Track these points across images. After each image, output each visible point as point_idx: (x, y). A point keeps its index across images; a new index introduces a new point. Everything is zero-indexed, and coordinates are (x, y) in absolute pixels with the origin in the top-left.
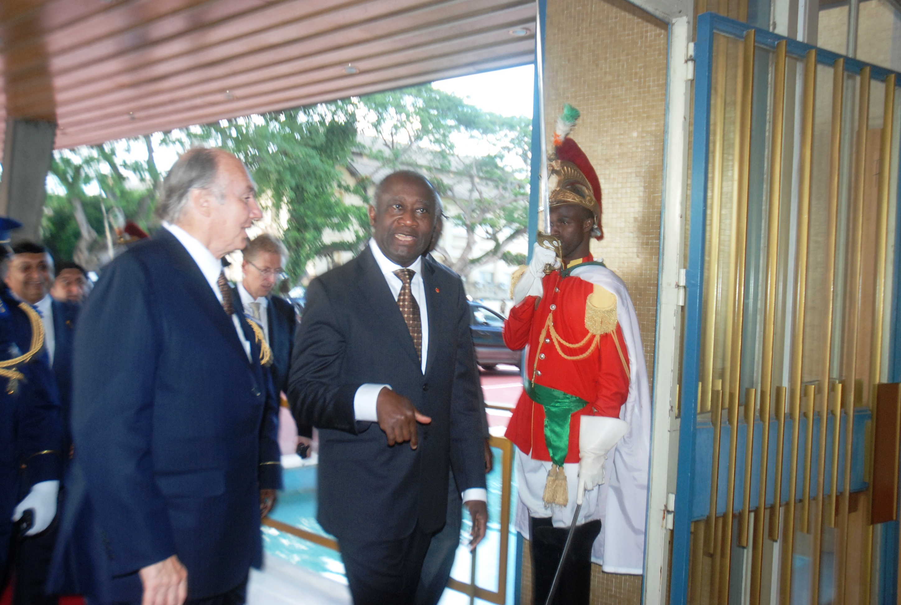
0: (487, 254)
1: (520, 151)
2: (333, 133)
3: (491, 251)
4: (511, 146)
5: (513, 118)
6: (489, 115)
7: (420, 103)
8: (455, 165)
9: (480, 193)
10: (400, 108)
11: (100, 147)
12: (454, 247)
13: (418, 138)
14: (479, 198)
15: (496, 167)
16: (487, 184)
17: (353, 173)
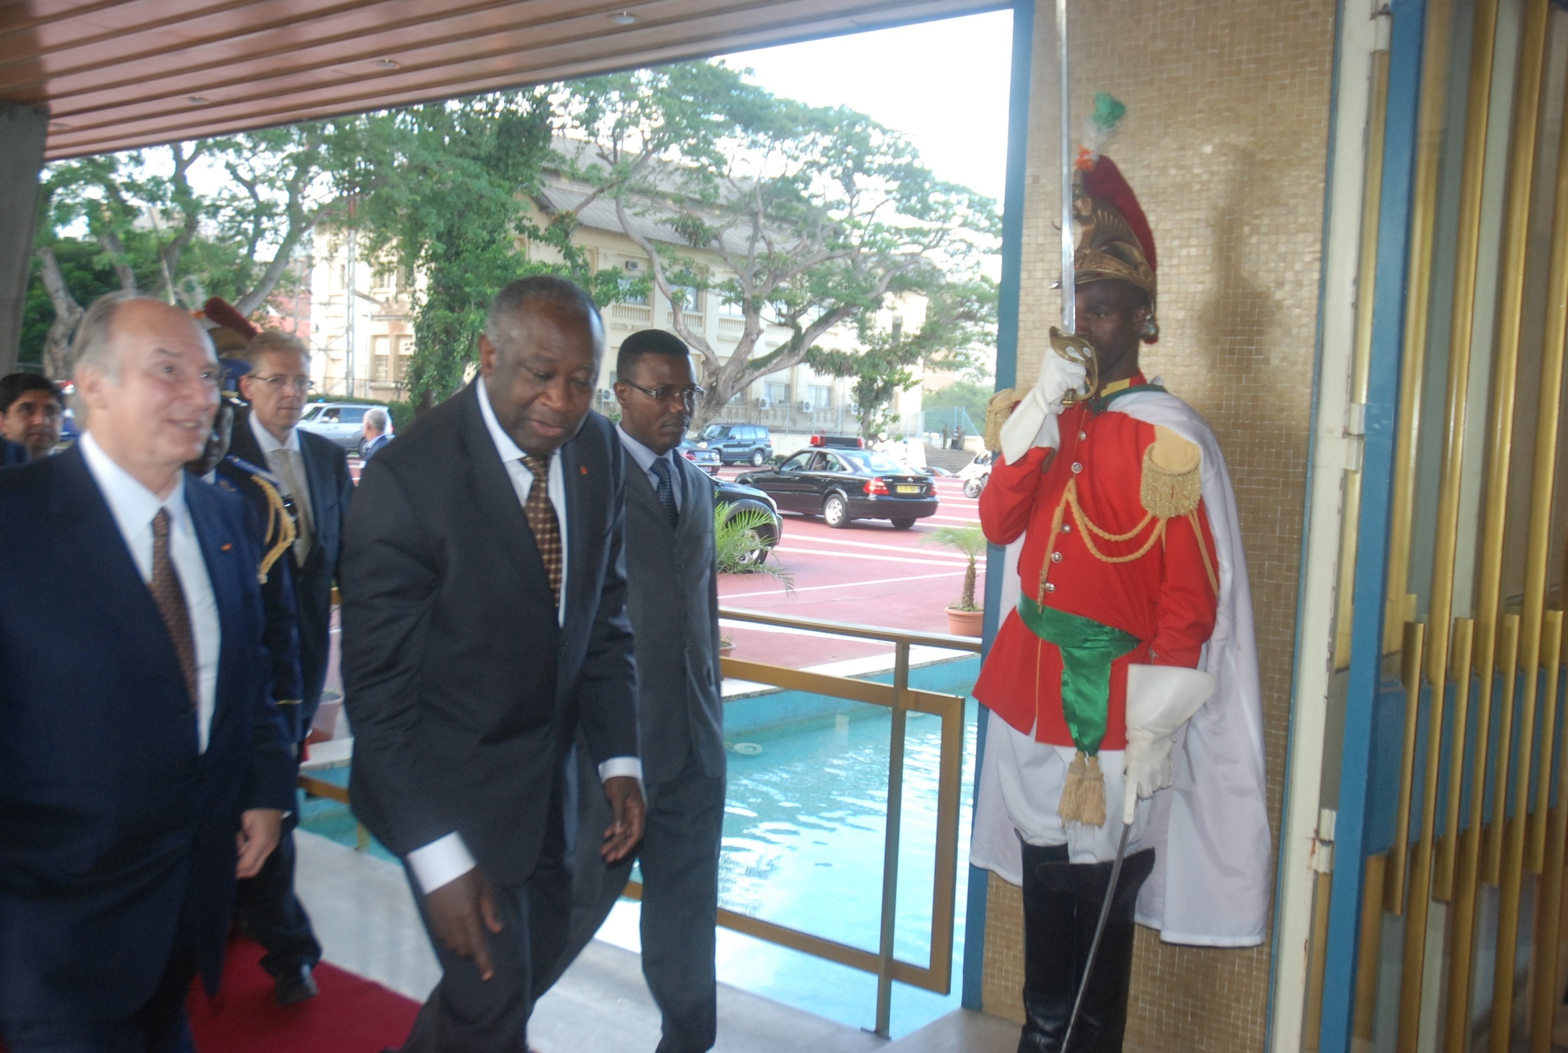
0: (779, 351)
1: (839, 171)
2: (508, 132)
3: (785, 346)
4: (824, 161)
5: (828, 109)
6: (786, 106)
7: (664, 82)
8: (724, 193)
9: (769, 244)
10: (629, 92)
11: (86, 156)
12: (720, 339)
13: (661, 145)
14: (767, 252)
15: (799, 199)
16: (780, 228)
17: (544, 206)
